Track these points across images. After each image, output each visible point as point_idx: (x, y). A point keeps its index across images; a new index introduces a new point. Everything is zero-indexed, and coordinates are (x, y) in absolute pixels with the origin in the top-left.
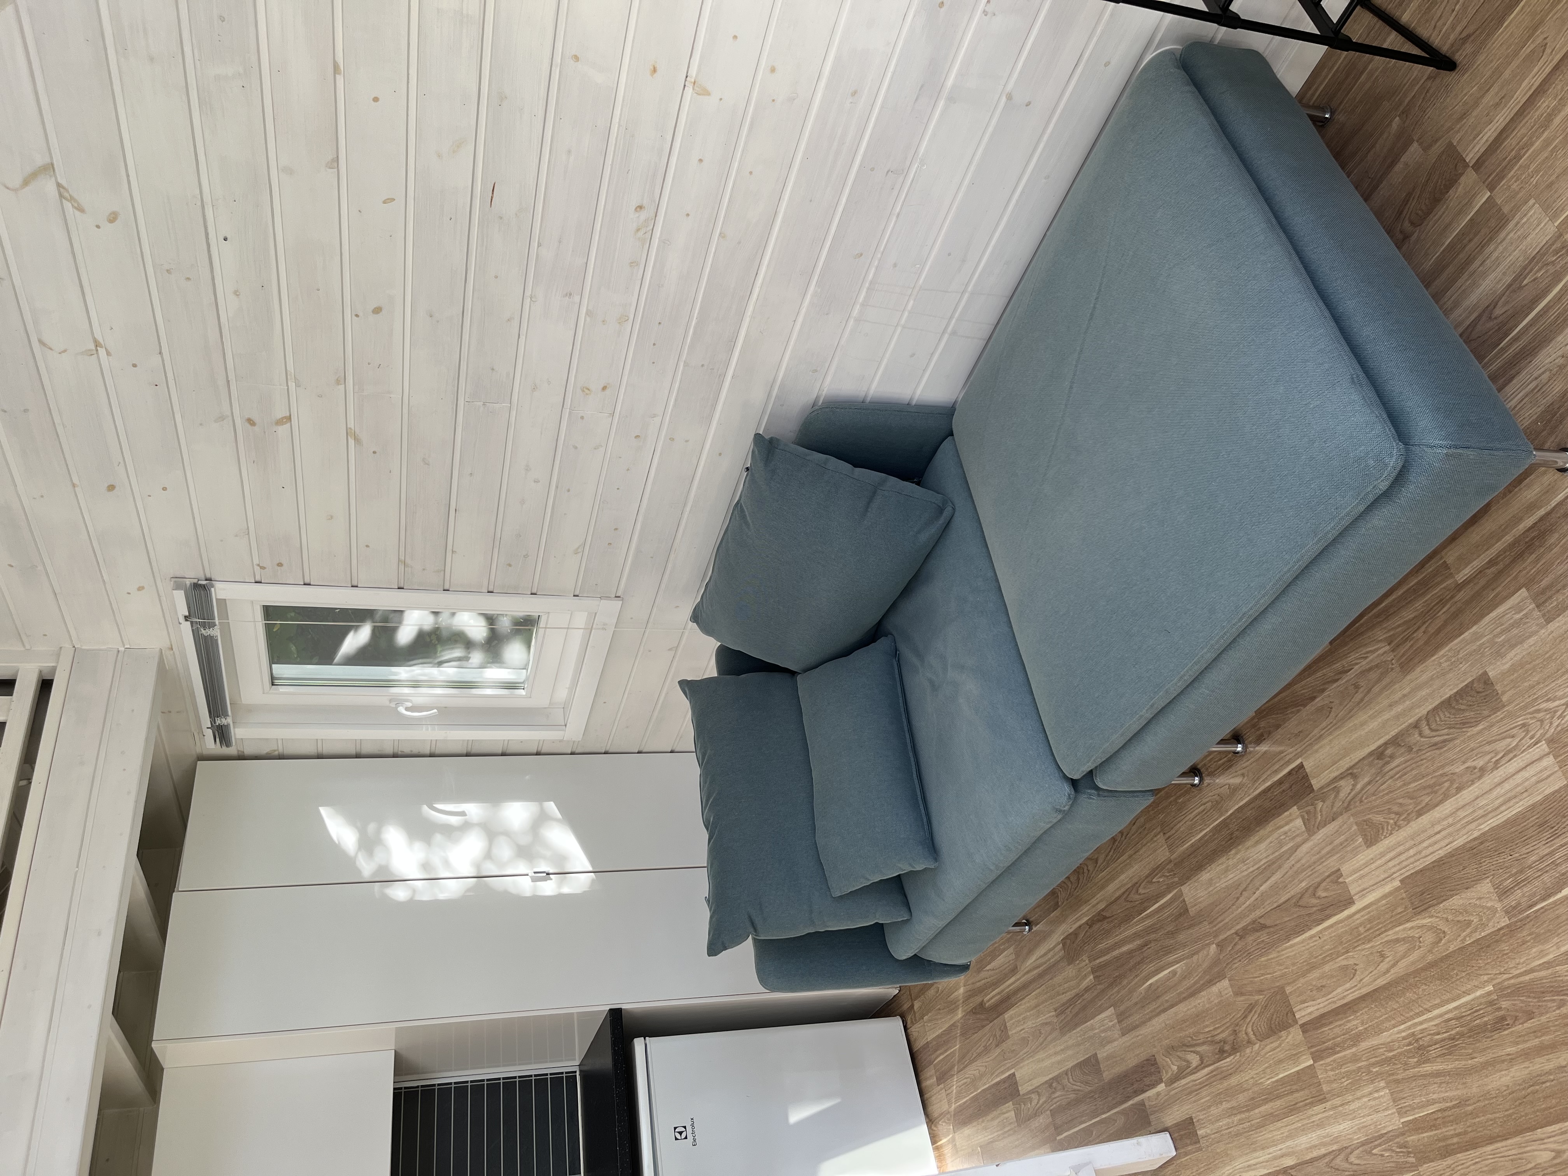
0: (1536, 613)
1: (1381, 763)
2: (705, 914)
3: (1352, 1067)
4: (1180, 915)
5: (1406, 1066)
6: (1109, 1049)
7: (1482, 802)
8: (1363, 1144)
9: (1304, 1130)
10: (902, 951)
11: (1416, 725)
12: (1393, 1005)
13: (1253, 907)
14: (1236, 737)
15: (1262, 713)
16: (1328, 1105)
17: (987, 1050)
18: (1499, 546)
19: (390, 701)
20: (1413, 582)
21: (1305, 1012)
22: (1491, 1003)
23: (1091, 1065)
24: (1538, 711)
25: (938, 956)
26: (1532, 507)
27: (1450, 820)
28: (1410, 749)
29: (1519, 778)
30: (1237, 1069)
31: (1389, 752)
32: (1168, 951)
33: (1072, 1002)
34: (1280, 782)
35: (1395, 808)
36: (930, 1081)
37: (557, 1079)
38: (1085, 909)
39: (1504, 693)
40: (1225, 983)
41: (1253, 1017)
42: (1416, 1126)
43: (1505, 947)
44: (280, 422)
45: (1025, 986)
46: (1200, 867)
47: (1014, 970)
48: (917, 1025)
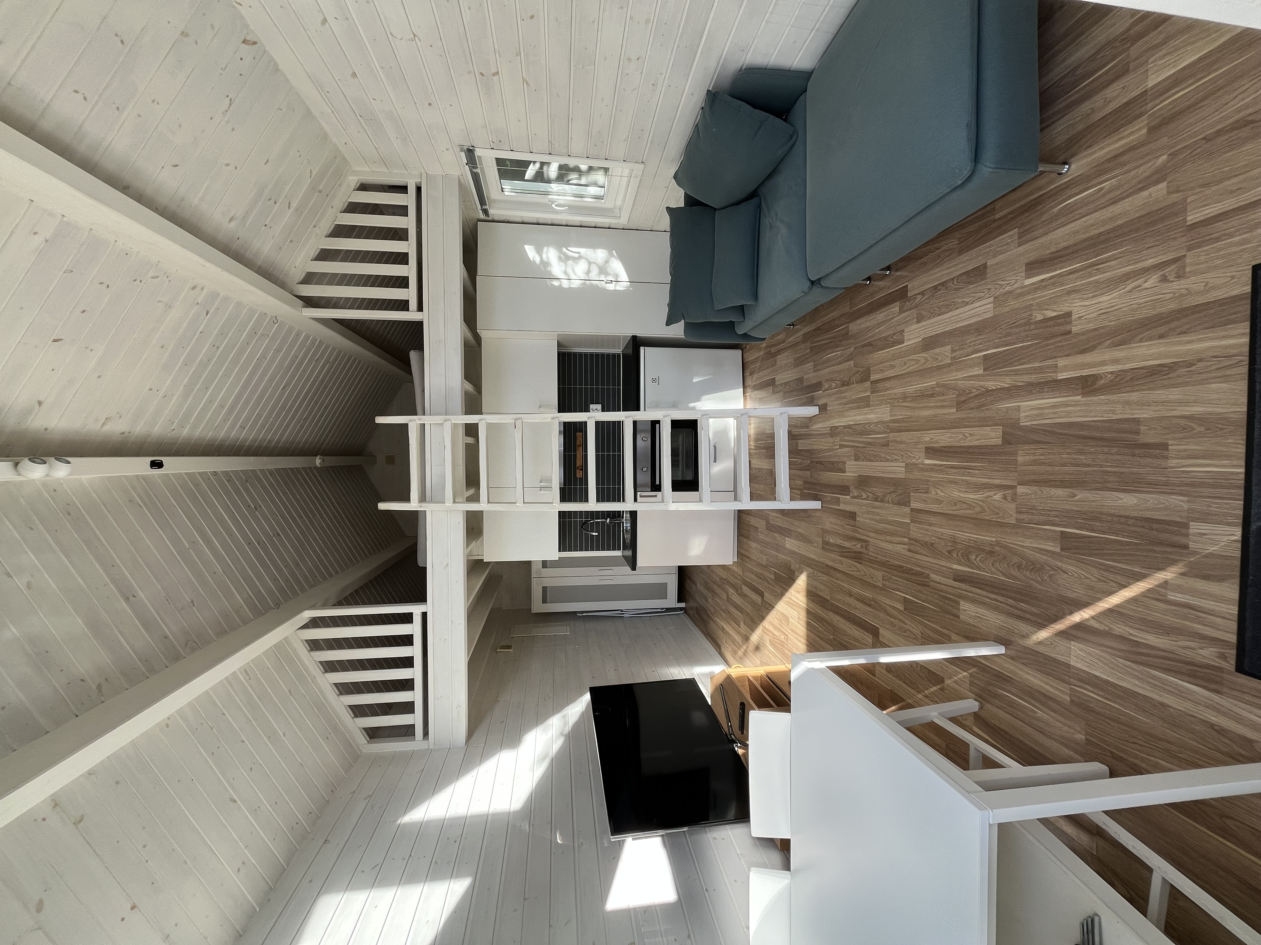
0: (1017, 241)
1: (935, 291)
2: (666, 310)
3: (882, 398)
4: (846, 334)
5: (898, 402)
6: (808, 376)
7: (961, 316)
8: (876, 423)
9: (860, 414)
10: (740, 332)
11: (953, 279)
12: (902, 381)
13: (870, 338)
14: (888, 268)
15: (902, 260)
16: (870, 408)
17: (768, 368)
18: (1018, 205)
19: (549, 201)
20: (979, 213)
21: (873, 378)
22: (933, 388)
23: (800, 380)
24: (997, 284)
25: (752, 334)
26: (1040, 189)
27: (948, 320)
28: (947, 288)
29: (978, 309)
30: (846, 391)
31: (939, 288)
32: (837, 347)
33: (800, 357)
34: (897, 290)
35: (932, 311)
36: (747, 374)
37: (614, 355)
38: (814, 324)
39: (989, 273)
40: (852, 362)
41: (857, 375)
42: (894, 421)
43: (945, 370)
44: (494, 74)
45: (786, 348)
46: (858, 318)
47: (784, 341)
48: (747, 354)
